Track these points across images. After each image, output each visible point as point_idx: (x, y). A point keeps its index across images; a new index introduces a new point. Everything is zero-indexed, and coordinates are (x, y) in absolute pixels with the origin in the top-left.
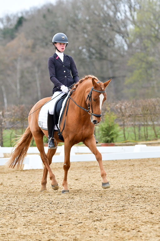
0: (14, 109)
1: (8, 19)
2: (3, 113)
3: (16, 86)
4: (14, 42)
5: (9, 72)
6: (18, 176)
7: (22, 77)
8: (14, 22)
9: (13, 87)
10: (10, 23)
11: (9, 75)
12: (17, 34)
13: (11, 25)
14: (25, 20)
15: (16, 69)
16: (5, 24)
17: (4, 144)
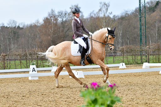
0: (154, 45)
1: (152, 2)
2: (149, 47)
3: (156, 35)
4: (155, 13)
5: (152, 28)
6: (157, 77)
7: (158, 30)
8: (155, 4)
9: (154, 35)
10: (152, 4)
11: (152, 29)
12: (156, 9)
13: (153, 5)
14: (160, 3)
15: (156, 26)
16: (150, 5)
17: (150, 62)
